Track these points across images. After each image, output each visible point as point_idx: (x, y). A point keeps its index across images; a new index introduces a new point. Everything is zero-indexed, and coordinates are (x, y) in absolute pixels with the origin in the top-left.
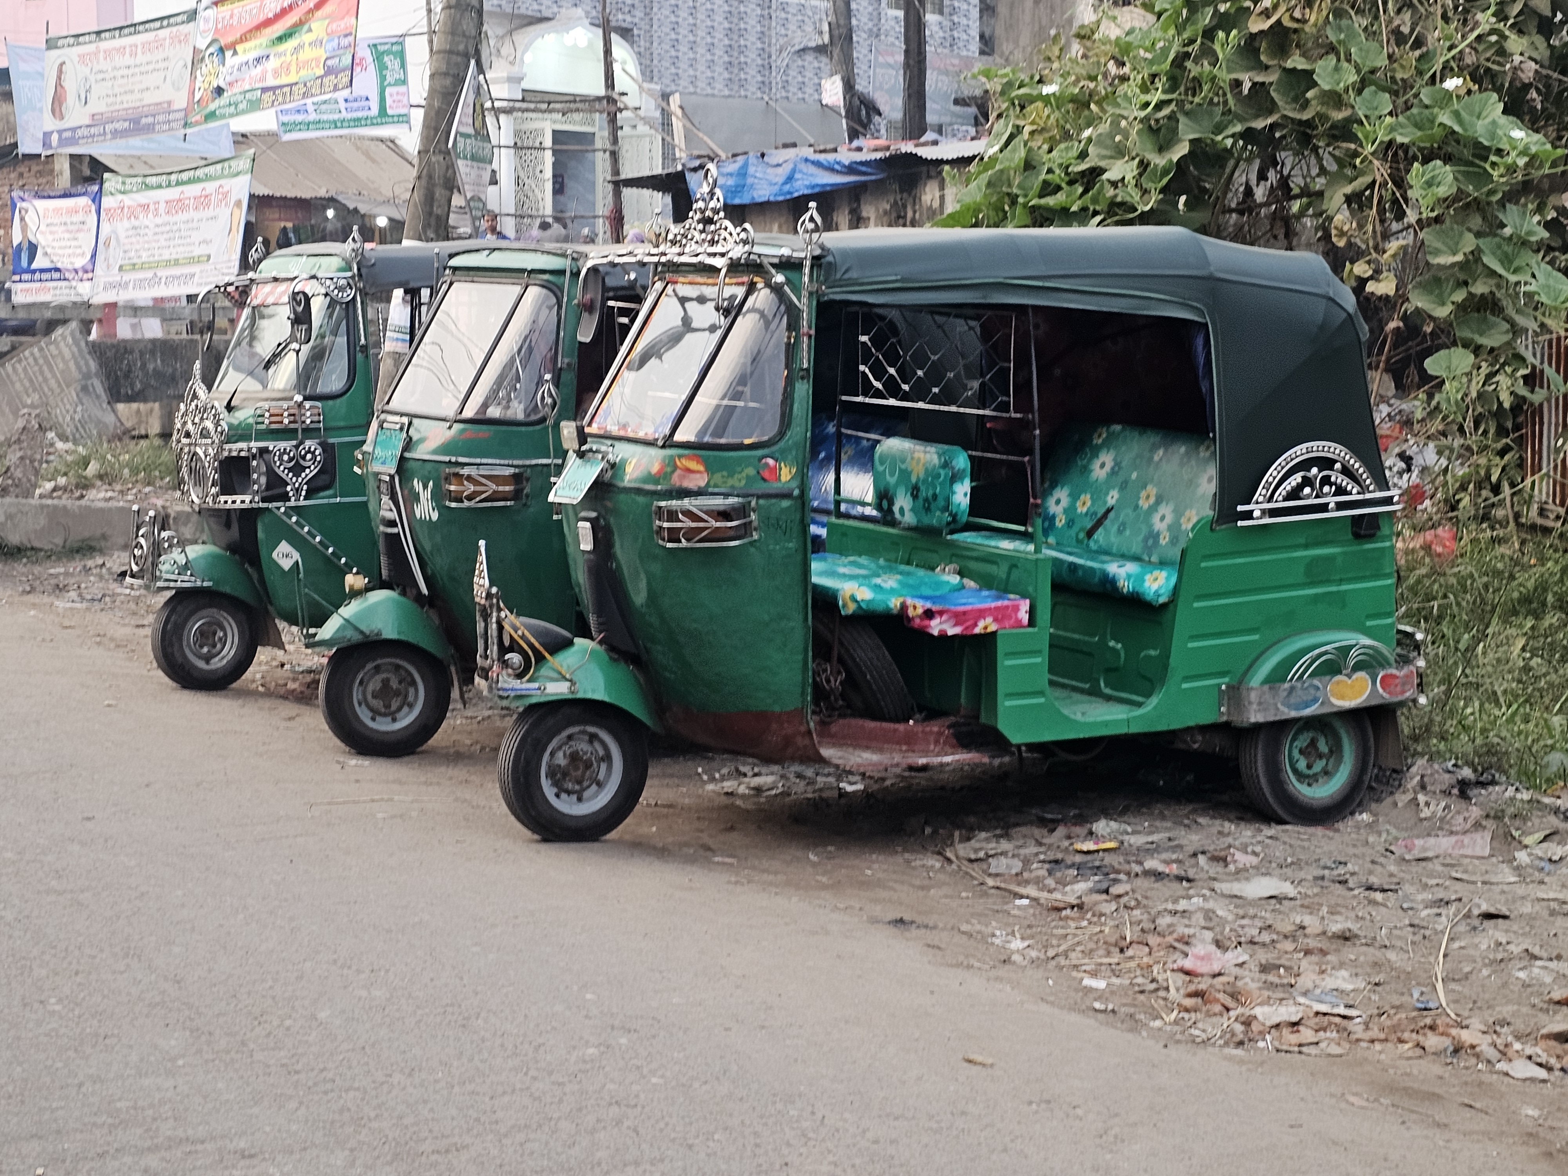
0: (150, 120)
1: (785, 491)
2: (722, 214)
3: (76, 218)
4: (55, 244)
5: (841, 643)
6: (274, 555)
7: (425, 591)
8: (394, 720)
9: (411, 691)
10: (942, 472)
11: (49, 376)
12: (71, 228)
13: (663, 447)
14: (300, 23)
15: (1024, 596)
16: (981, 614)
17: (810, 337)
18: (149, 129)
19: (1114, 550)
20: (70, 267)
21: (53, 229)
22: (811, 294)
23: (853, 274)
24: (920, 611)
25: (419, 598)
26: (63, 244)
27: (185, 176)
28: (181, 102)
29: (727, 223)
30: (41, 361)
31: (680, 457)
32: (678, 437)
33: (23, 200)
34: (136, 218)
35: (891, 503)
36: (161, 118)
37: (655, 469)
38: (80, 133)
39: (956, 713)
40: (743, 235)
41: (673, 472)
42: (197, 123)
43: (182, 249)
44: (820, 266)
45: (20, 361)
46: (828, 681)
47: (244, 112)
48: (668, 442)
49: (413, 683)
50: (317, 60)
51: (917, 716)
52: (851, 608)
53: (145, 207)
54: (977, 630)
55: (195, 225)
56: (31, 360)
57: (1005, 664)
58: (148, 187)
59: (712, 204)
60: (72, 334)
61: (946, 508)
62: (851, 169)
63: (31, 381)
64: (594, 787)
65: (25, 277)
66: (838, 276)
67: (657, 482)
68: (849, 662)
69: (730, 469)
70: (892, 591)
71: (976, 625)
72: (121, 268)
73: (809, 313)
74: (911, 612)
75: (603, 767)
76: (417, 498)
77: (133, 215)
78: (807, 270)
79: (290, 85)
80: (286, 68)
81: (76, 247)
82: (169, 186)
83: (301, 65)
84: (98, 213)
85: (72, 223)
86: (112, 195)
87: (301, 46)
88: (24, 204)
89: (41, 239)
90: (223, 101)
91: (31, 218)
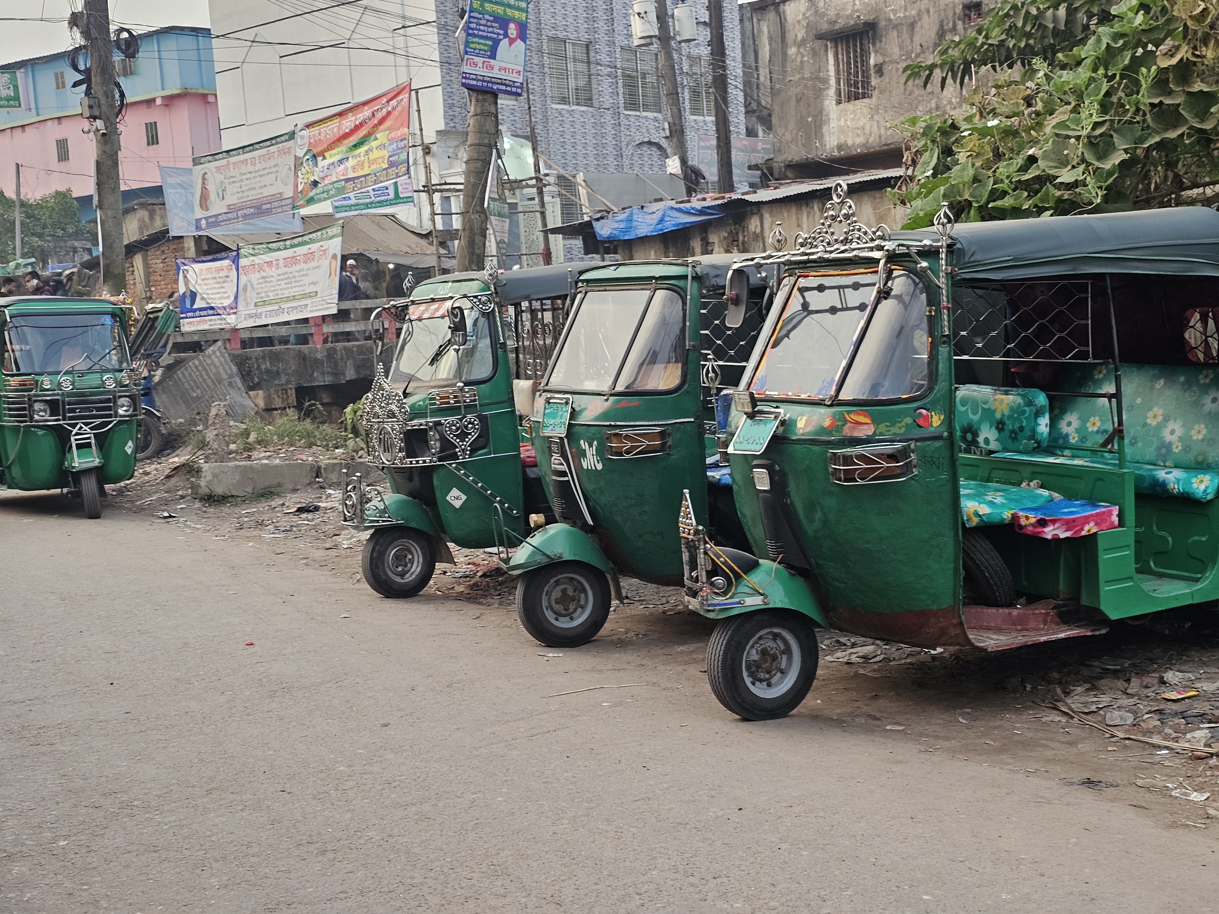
0: (269, 206)
1: (937, 434)
3: (222, 274)
6: (448, 498)
7: (591, 522)
8: (572, 619)
9: (582, 595)
10: (1027, 410)
11: (206, 377)
13: (831, 406)
14: (369, 134)
15: (1114, 504)
16: (1086, 520)
18: (269, 212)
20: (220, 305)
21: (207, 281)
24: (1032, 521)
25: (584, 527)
26: (214, 291)
27: (296, 241)
28: (288, 193)
30: (200, 368)
31: (849, 412)
32: (845, 396)
33: (185, 265)
34: (264, 271)
37: (827, 423)
38: (221, 218)
39: (1056, 597)
41: (844, 425)
42: (301, 206)
43: (297, 289)
45: (186, 369)
47: (333, 196)
48: (835, 402)
49: (584, 590)
50: (383, 158)
51: (1024, 602)
52: (975, 521)
53: (269, 263)
54: (1083, 533)
55: (305, 273)
56: (192, 369)
57: (1104, 558)
58: (271, 250)
60: (219, 349)
61: (1033, 436)
62: (702, 212)
65: (189, 314)
67: (830, 434)
69: (892, 420)
70: (1005, 506)
71: (1082, 529)
72: (256, 305)
74: (1023, 522)
75: (784, 658)
76: (583, 454)
77: (261, 269)
79: (365, 176)
80: (361, 165)
81: (223, 293)
82: (286, 248)
83: (371, 163)
84: (237, 270)
85: (220, 277)
86: (246, 256)
87: (371, 150)
88: (185, 267)
89: (199, 289)
90: (319, 190)
91: (191, 276)
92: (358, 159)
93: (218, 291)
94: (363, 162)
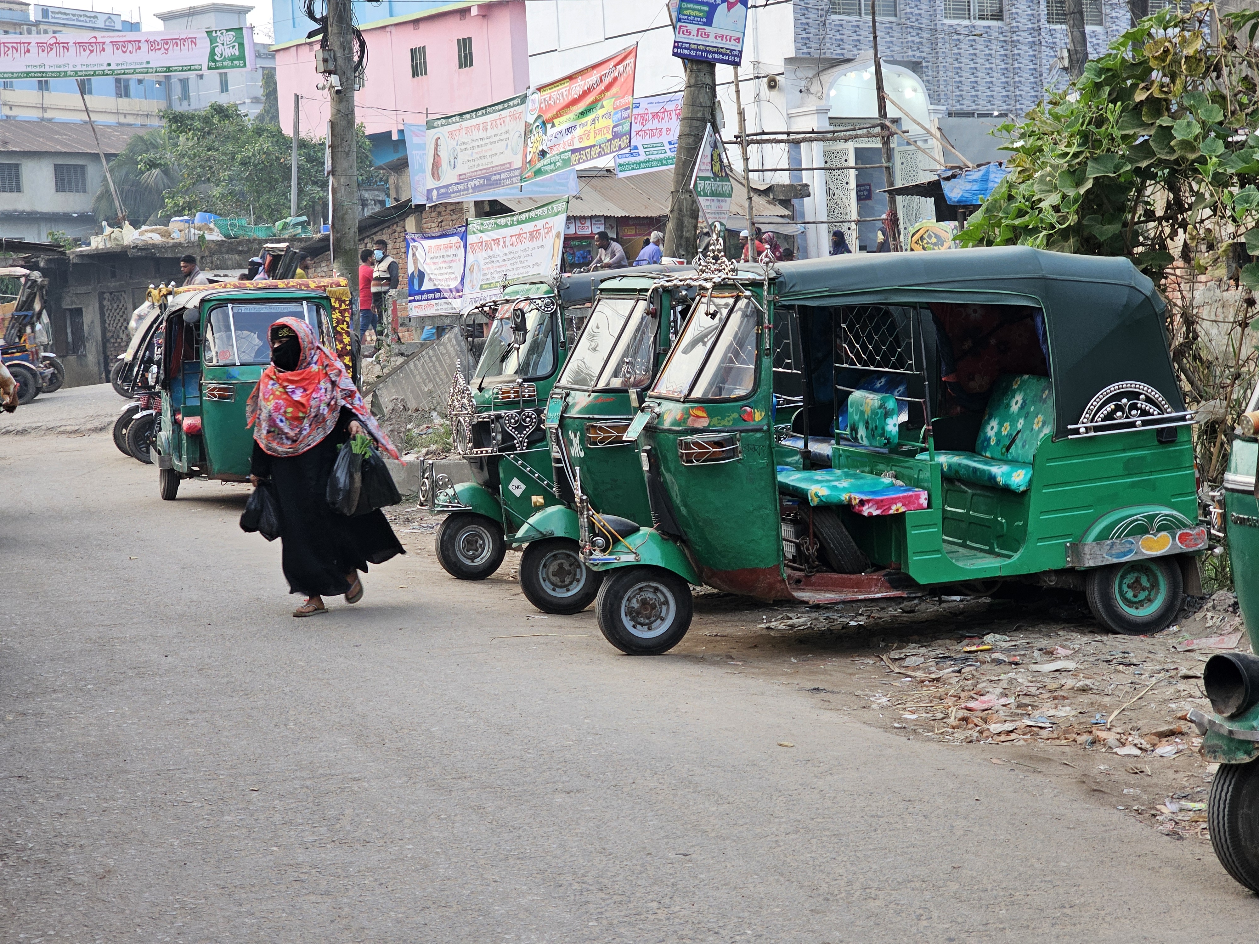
0: (498, 177)
1: (758, 427)
2: (722, 253)
3: (450, 252)
4: (436, 272)
5: (814, 524)
6: (510, 487)
8: (568, 590)
10: (879, 411)
11: (440, 369)
12: (447, 259)
13: (685, 402)
14: (596, 101)
15: (924, 489)
16: (894, 501)
17: (770, 329)
18: (497, 183)
19: (1020, 460)
20: (447, 288)
21: (435, 260)
22: (769, 302)
23: (797, 288)
24: (857, 501)
26: (442, 271)
28: (518, 164)
29: (725, 259)
30: (434, 359)
31: (693, 408)
32: (694, 395)
34: (491, 250)
35: (857, 433)
36: (505, 175)
37: (679, 416)
38: (451, 189)
39: (889, 567)
40: (732, 266)
41: (687, 418)
42: (529, 178)
43: (521, 271)
44: (774, 284)
45: (419, 360)
46: (808, 549)
47: (560, 168)
48: (688, 399)
50: (607, 127)
51: (868, 570)
52: (817, 501)
53: (496, 241)
54: (891, 512)
55: (530, 252)
56: (427, 358)
57: (912, 533)
59: (718, 247)
60: (456, 337)
61: (882, 435)
63: (427, 374)
64: (659, 621)
65: (418, 297)
66: (787, 290)
67: (679, 425)
68: (821, 537)
69: (723, 415)
70: (844, 489)
71: (890, 508)
72: (481, 288)
73: (769, 316)
74: (854, 503)
75: (664, 608)
76: (571, 443)
77: (488, 247)
78: (766, 288)
79: (590, 147)
80: (587, 135)
81: (451, 273)
82: (513, 225)
83: (598, 132)
84: (465, 247)
85: (448, 256)
86: (475, 233)
87: (597, 118)
88: (415, 244)
89: (426, 269)
90: (546, 161)
91: (420, 254)
92: (585, 128)
93: (446, 271)
94: (589, 132)
